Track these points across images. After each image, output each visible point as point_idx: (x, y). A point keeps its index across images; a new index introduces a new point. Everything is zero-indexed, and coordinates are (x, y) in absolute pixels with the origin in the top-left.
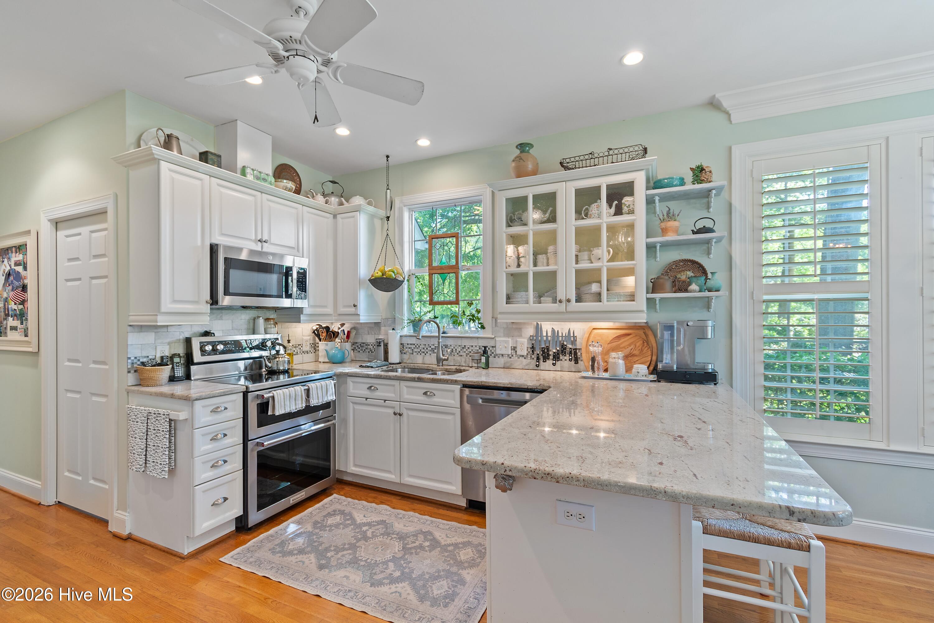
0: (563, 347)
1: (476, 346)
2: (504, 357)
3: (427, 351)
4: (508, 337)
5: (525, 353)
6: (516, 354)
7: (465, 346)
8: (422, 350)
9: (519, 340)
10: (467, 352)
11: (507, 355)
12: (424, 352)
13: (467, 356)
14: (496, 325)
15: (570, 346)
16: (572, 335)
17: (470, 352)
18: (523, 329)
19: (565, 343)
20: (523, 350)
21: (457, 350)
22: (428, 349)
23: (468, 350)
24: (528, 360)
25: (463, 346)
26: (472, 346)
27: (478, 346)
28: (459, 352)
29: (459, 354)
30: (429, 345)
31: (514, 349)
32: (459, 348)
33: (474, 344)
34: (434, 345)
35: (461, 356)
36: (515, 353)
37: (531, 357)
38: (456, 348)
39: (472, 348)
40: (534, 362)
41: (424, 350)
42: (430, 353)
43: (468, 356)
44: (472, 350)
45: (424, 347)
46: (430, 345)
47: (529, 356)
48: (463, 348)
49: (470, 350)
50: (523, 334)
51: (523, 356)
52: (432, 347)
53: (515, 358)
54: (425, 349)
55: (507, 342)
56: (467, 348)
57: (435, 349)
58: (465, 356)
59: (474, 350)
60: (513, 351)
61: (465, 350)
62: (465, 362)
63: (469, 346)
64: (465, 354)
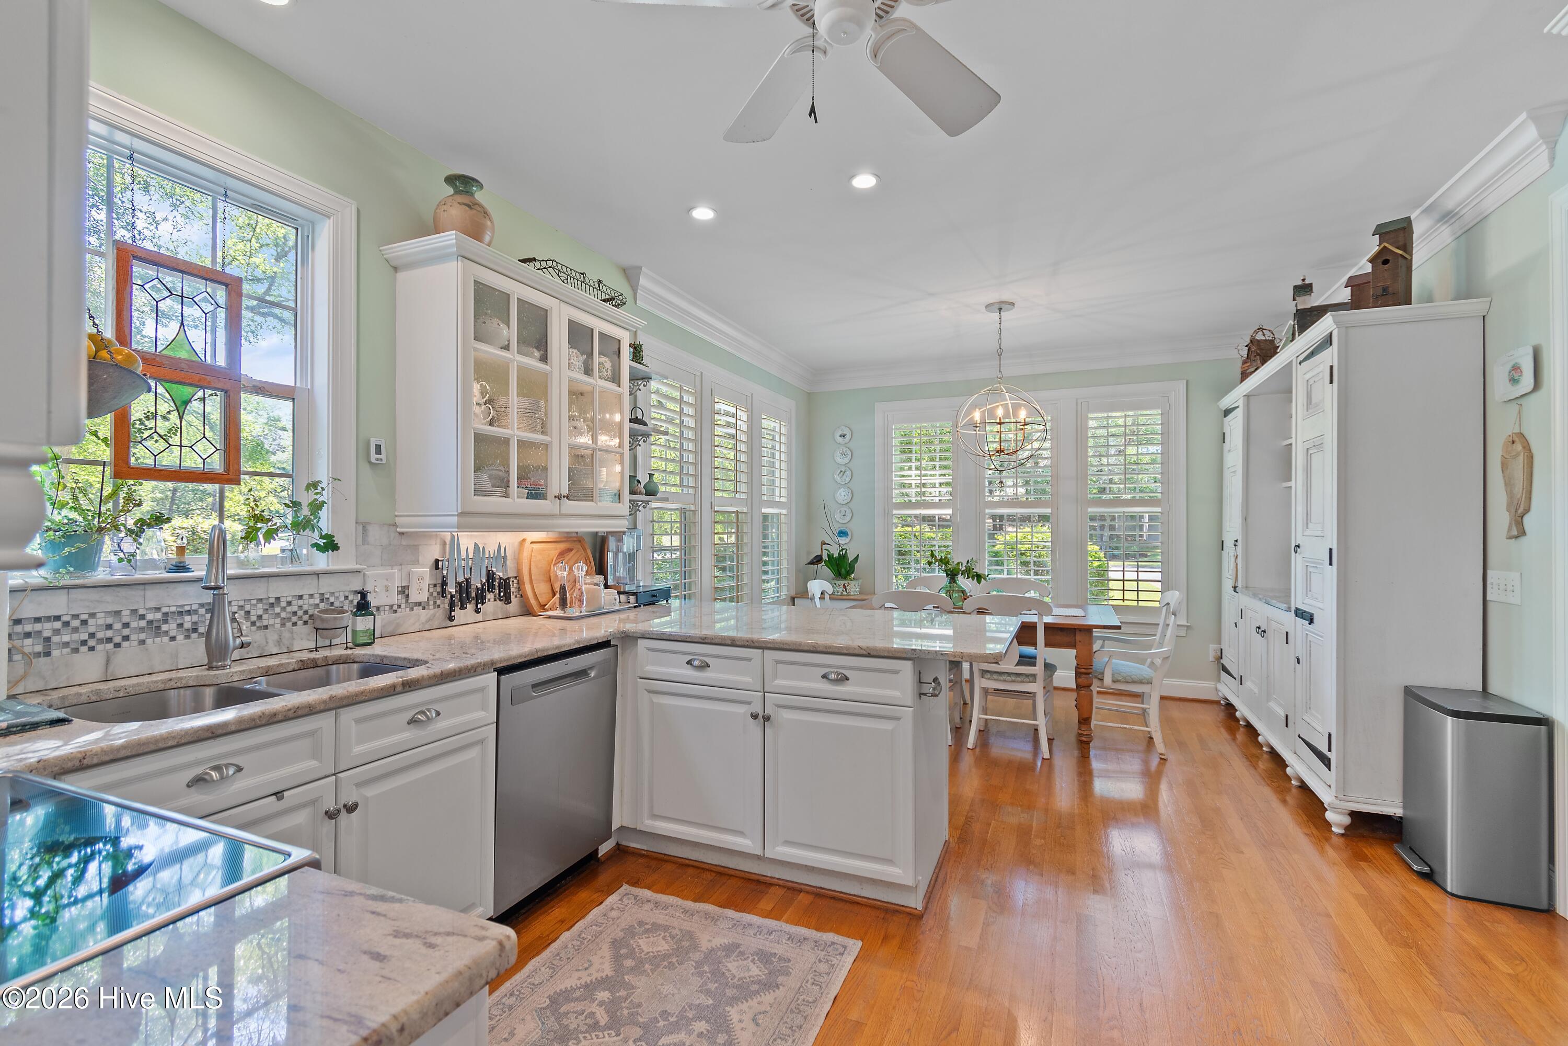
0: (490, 575)
1: (311, 596)
2: (382, 613)
3: (126, 632)
4: (392, 567)
5: (423, 597)
6: (407, 601)
7: (278, 599)
8: (100, 635)
9: (416, 570)
10: (283, 615)
11: (387, 608)
12: (109, 640)
13: (283, 625)
14: (365, 542)
15: (501, 574)
16: (503, 555)
17: (295, 613)
18: (420, 547)
19: (494, 570)
20: (421, 592)
21: (253, 612)
22: (134, 624)
23: (289, 609)
24: (431, 611)
25: (272, 600)
26: (301, 597)
27: (317, 596)
28: (260, 617)
29: (258, 624)
30: (134, 611)
31: (404, 591)
32: (260, 606)
33: (305, 592)
34: (158, 609)
35: (266, 627)
36: (404, 601)
37: (435, 602)
38: (247, 608)
39: (300, 602)
40: (440, 613)
41: (109, 634)
42: (142, 636)
43: (289, 624)
44: (300, 607)
45: (109, 621)
46: (141, 612)
47: (431, 603)
48: (272, 605)
49: (295, 608)
50: (421, 558)
51: (420, 604)
52: (150, 617)
53: (405, 611)
54: (118, 626)
55: (388, 577)
56: (283, 604)
57: (166, 621)
58: (278, 626)
59: (305, 608)
60: (400, 596)
61: (277, 610)
62: (279, 642)
63: (289, 599)
64: (278, 620)
